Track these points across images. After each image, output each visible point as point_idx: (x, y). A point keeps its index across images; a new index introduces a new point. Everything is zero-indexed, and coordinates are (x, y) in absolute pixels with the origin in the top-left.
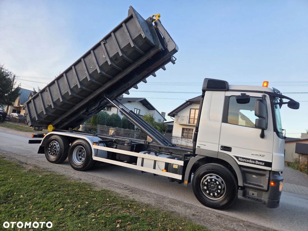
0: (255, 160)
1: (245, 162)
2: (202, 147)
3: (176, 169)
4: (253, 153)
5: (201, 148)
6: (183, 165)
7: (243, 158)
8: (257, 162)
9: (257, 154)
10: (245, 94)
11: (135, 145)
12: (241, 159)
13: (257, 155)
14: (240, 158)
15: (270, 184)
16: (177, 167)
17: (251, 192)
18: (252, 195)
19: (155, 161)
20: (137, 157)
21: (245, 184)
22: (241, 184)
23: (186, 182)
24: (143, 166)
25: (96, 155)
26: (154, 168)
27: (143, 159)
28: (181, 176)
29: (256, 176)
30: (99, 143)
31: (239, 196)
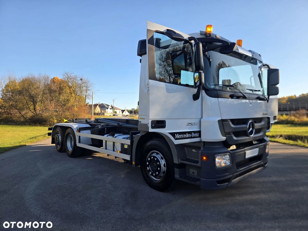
2: (143, 122)
3: (126, 148)
6: (130, 144)
8: (193, 135)
11: (106, 129)
12: (178, 136)
15: (202, 158)
16: (127, 147)
17: (191, 171)
18: (192, 174)
19: (114, 143)
20: (103, 140)
21: (181, 160)
22: (176, 161)
23: (134, 163)
24: (107, 149)
25: (80, 142)
26: (114, 151)
27: (106, 141)
28: (130, 156)
29: (196, 150)
30: (80, 130)
31: (175, 176)
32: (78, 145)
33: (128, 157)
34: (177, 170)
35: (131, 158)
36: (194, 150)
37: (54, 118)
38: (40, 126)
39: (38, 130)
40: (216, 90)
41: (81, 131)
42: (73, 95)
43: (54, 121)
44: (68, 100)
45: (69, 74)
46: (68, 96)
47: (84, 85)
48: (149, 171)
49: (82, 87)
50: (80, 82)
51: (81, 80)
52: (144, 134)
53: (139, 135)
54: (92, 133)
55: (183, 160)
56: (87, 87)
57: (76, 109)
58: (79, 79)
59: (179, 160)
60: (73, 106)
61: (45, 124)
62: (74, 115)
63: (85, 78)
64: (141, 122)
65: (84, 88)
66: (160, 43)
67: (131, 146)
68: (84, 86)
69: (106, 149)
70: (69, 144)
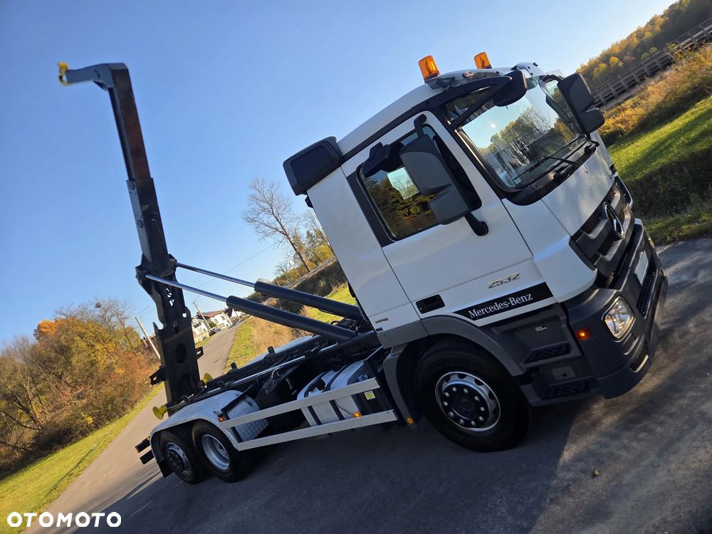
0: (505, 299)
1: (487, 315)
2: (386, 327)
3: (374, 400)
4: (490, 283)
5: (384, 330)
6: (379, 387)
7: (477, 307)
8: (513, 301)
9: (500, 280)
10: (380, 144)
11: (288, 380)
12: (477, 313)
13: (502, 282)
14: (471, 309)
15: (577, 338)
16: (373, 397)
17: (557, 373)
18: (562, 378)
19: (333, 403)
20: (300, 409)
21: (525, 363)
22: (515, 370)
23: (410, 421)
24: (321, 424)
25: (240, 440)
26: (341, 418)
27: (310, 408)
28: (391, 411)
29: (543, 327)
30: (224, 414)
31: (530, 401)
32: (240, 447)
33: (388, 416)
34: (527, 389)
35: (398, 413)
36: (538, 329)
37: (83, 416)
38: (63, 448)
39: (61, 459)
40: (527, 186)
41: (229, 415)
42: (98, 347)
43: (86, 422)
44: (93, 363)
45: (64, 311)
46: (89, 355)
47: (109, 314)
48: (457, 419)
49: (109, 320)
50: (98, 312)
51: (98, 306)
52: (401, 351)
53: (390, 360)
54: (263, 406)
55: (528, 361)
56: (117, 314)
57: (120, 371)
58: (92, 307)
59: (522, 364)
60: (109, 368)
61: (72, 438)
62: (121, 385)
63: (104, 299)
64: (381, 329)
65: (114, 319)
66: (337, 144)
67: (384, 390)
68: (112, 316)
69: (319, 423)
70: (213, 457)
